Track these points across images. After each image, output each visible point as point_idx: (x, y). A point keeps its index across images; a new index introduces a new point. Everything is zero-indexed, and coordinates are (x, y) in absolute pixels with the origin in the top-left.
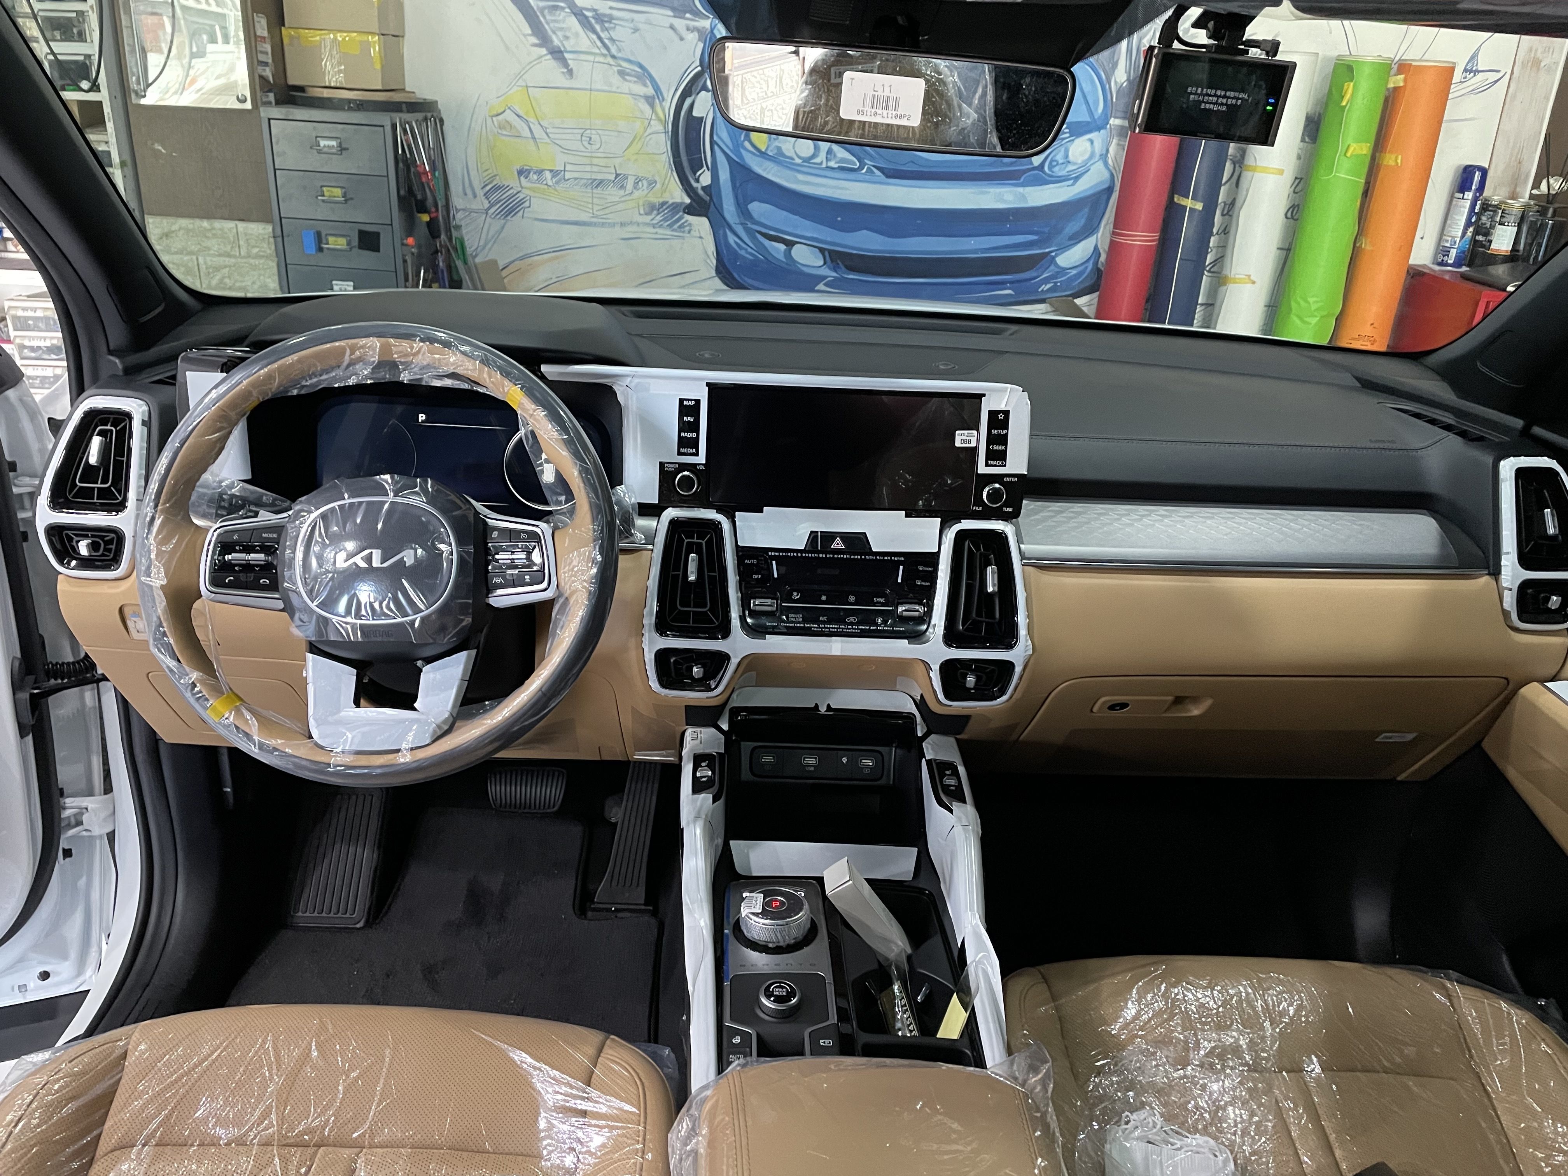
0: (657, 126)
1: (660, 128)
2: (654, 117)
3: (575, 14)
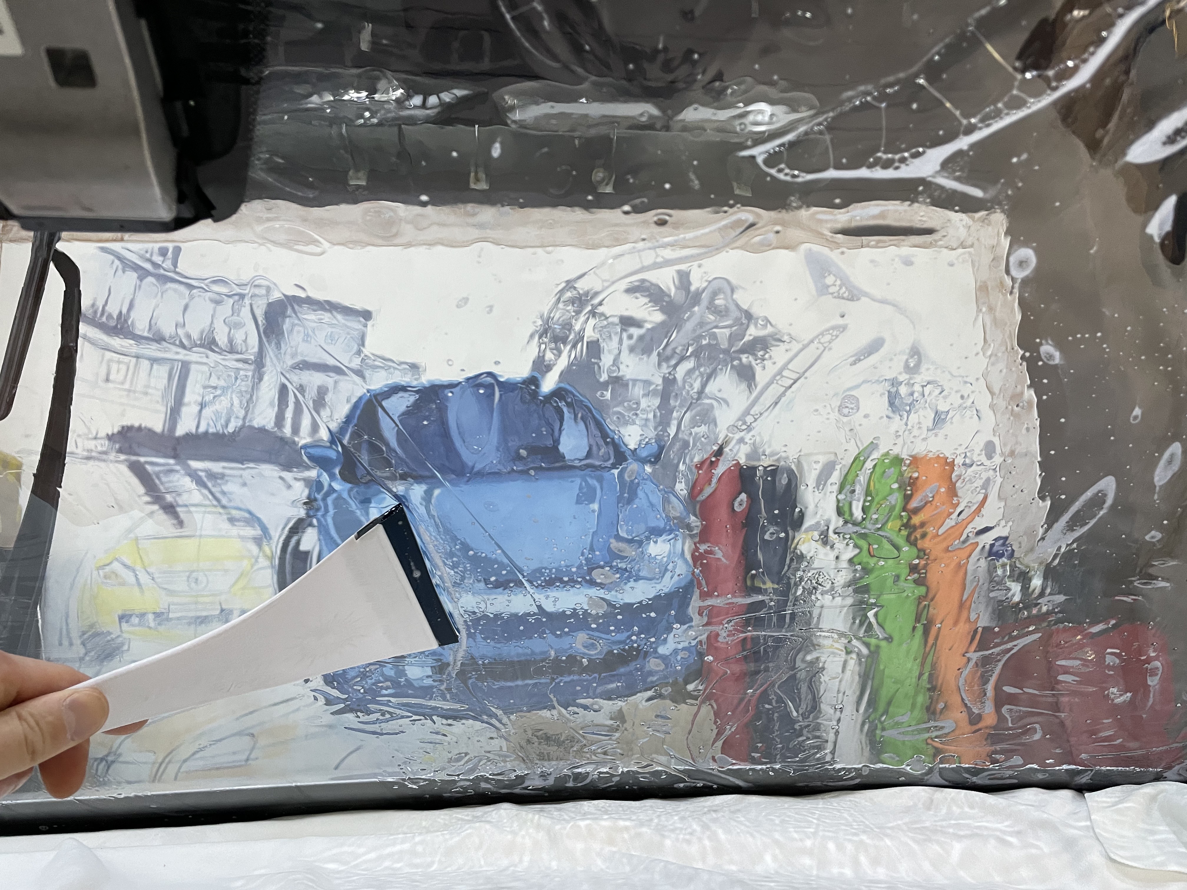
0: (263, 562)
1: (267, 563)
2: (261, 554)
3: (190, 475)
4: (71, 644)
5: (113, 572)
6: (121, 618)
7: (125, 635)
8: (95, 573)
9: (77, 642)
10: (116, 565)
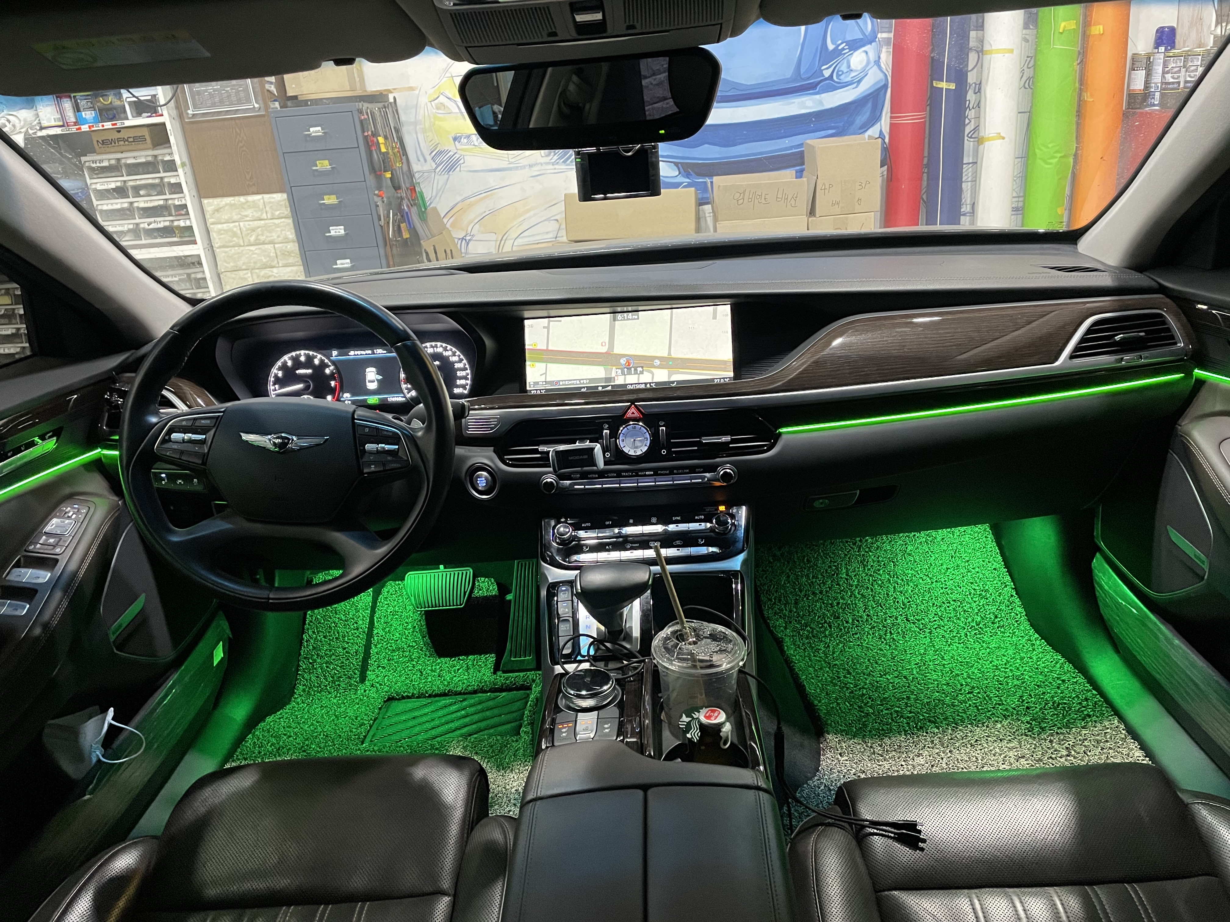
4: (426, 161)
5: (441, 103)
6: (455, 139)
7: (459, 152)
8: (429, 104)
9: (429, 158)
10: (442, 99)
